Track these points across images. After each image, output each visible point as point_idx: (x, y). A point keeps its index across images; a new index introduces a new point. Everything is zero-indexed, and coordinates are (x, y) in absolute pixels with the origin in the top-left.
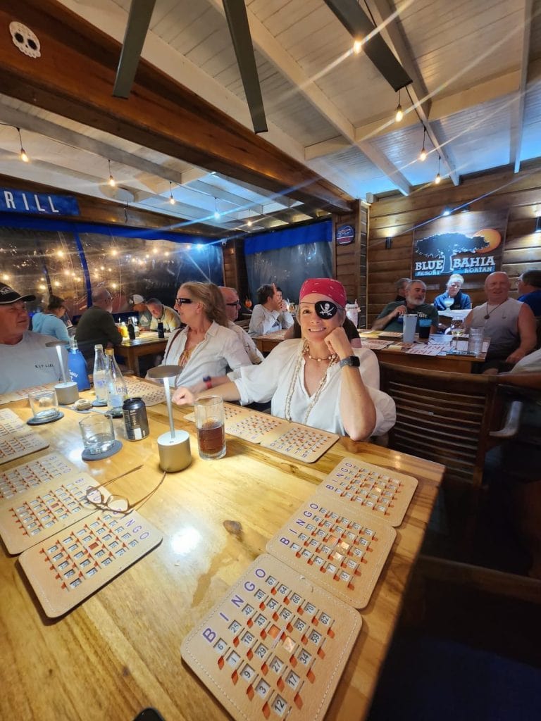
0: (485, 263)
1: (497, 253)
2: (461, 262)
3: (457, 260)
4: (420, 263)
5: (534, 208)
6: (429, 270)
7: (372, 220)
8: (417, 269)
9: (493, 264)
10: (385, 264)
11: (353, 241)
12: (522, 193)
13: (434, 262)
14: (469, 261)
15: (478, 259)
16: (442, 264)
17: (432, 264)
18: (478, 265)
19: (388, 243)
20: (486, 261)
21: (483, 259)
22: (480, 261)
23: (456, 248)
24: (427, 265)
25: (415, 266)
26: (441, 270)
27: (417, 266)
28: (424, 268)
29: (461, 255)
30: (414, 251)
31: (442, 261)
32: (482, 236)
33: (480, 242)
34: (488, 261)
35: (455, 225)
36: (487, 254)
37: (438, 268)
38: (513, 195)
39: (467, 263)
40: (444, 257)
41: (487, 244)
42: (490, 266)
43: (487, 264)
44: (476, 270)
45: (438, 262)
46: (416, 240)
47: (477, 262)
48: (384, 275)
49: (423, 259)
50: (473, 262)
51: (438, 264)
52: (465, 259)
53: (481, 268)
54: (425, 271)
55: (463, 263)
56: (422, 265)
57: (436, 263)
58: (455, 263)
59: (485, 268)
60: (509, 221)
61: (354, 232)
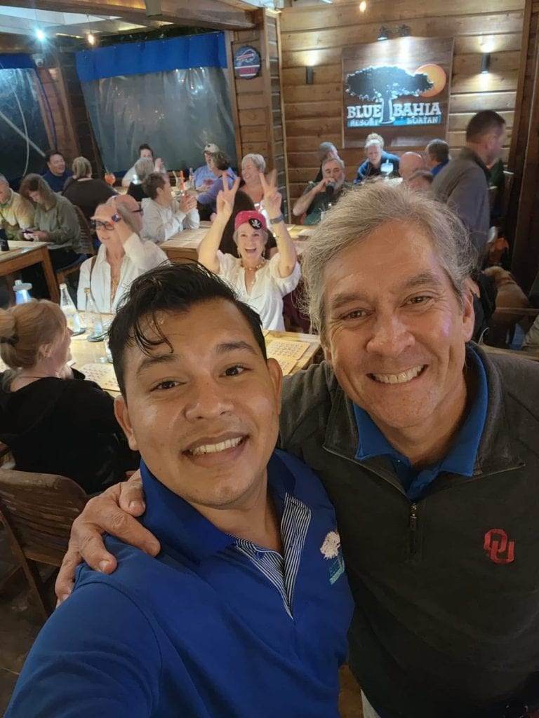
0: (430, 111)
1: (442, 97)
2: (403, 108)
3: (398, 105)
4: (354, 108)
5: (480, 39)
6: (365, 119)
7: (284, 35)
8: (350, 117)
9: (439, 113)
10: (306, 107)
11: (259, 73)
12: (468, 19)
13: (370, 107)
14: (412, 107)
15: (422, 104)
16: (380, 110)
17: (368, 109)
18: (421, 114)
19: (310, 75)
20: (431, 107)
21: (428, 105)
22: (424, 107)
23: (396, 88)
24: (362, 110)
25: (346, 112)
26: (378, 118)
27: (350, 112)
28: (359, 116)
29: (402, 99)
30: (344, 91)
31: (379, 106)
32: (425, 74)
33: (422, 82)
34: (433, 109)
35: (393, 55)
36: (432, 100)
37: (375, 115)
38: (458, 20)
39: (409, 110)
40: (382, 100)
41: (430, 86)
42: (435, 116)
43: (432, 113)
44: (420, 121)
45: (375, 106)
46: (345, 74)
47: (421, 109)
48: (306, 123)
49: (357, 102)
50: (416, 109)
51: (376, 110)
52: (408, 105)
53: (425, 118)
54: (360, 119)
55: (406, 110)
56: (356, 111)
57: (373, 109)
58: (396, 110)
59: (430, 118)
60: (455, 54)
61: (260, 60)
